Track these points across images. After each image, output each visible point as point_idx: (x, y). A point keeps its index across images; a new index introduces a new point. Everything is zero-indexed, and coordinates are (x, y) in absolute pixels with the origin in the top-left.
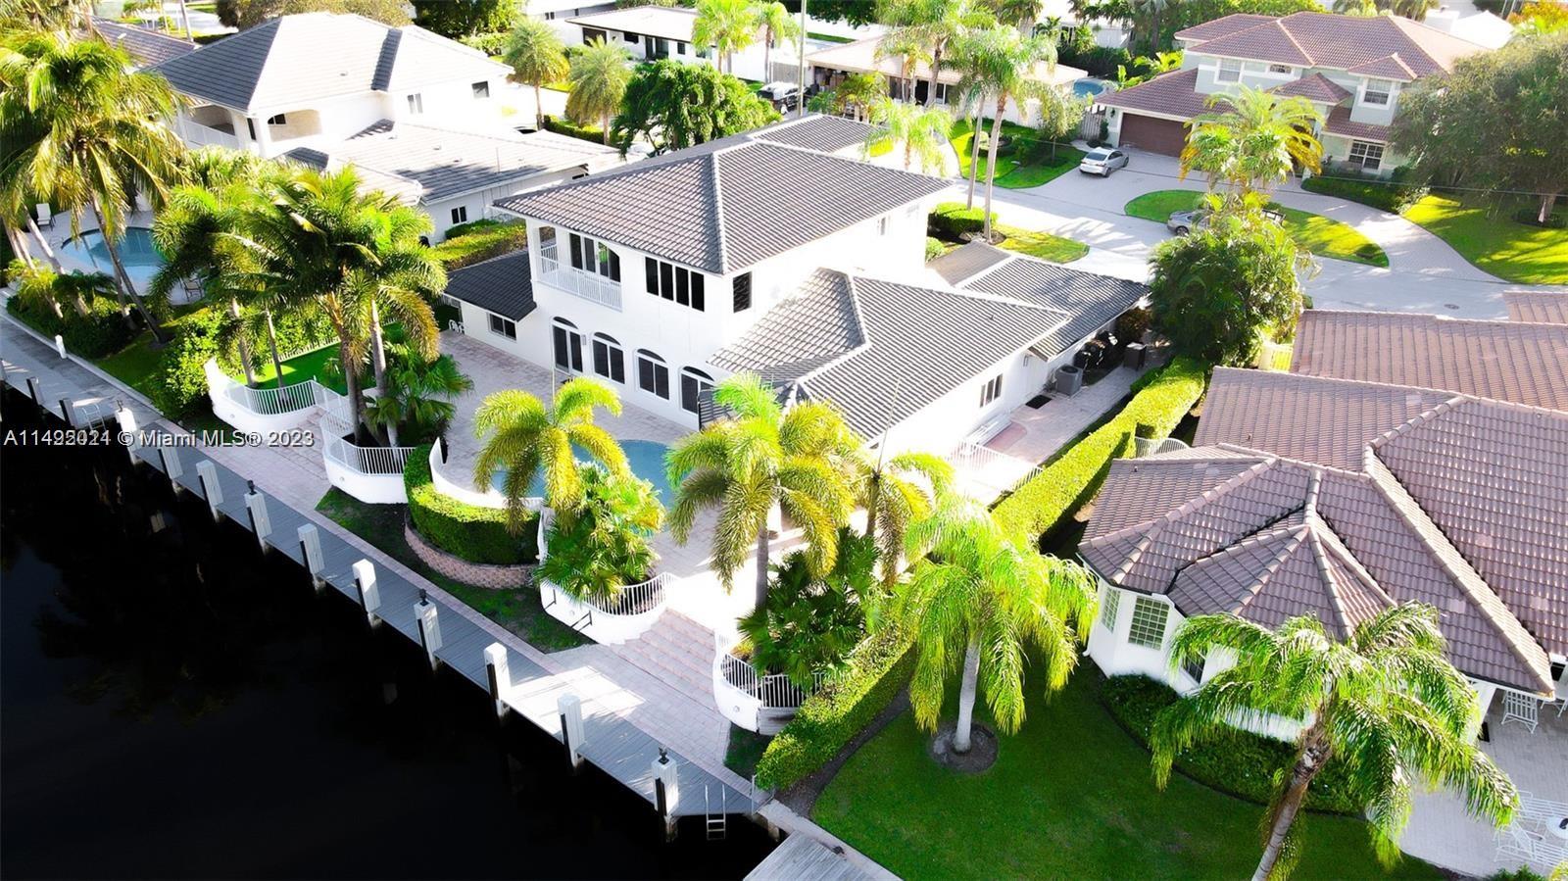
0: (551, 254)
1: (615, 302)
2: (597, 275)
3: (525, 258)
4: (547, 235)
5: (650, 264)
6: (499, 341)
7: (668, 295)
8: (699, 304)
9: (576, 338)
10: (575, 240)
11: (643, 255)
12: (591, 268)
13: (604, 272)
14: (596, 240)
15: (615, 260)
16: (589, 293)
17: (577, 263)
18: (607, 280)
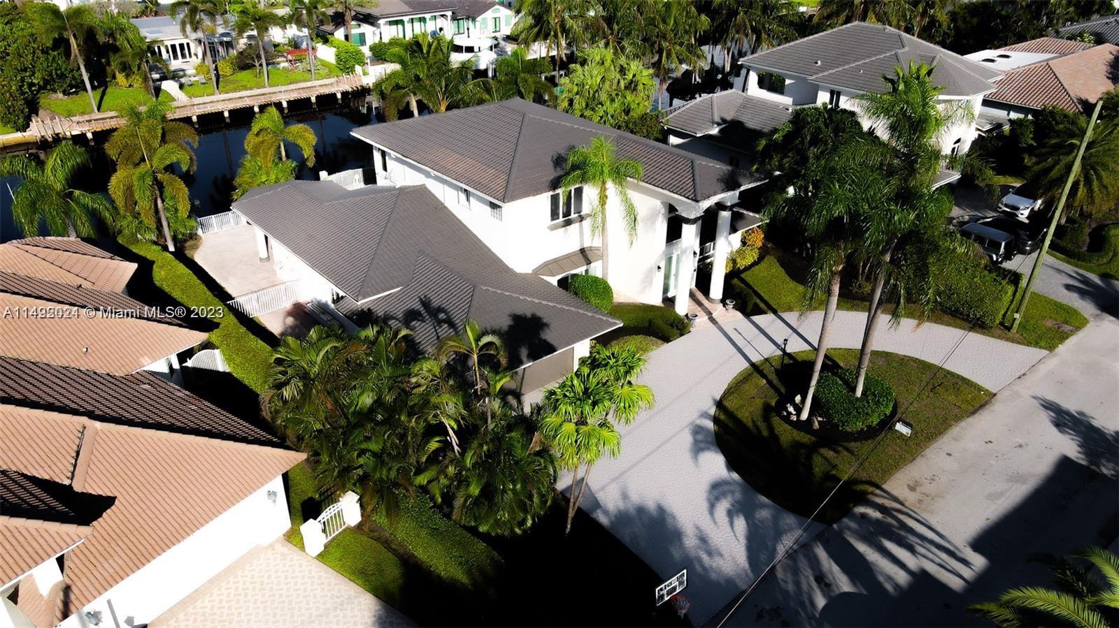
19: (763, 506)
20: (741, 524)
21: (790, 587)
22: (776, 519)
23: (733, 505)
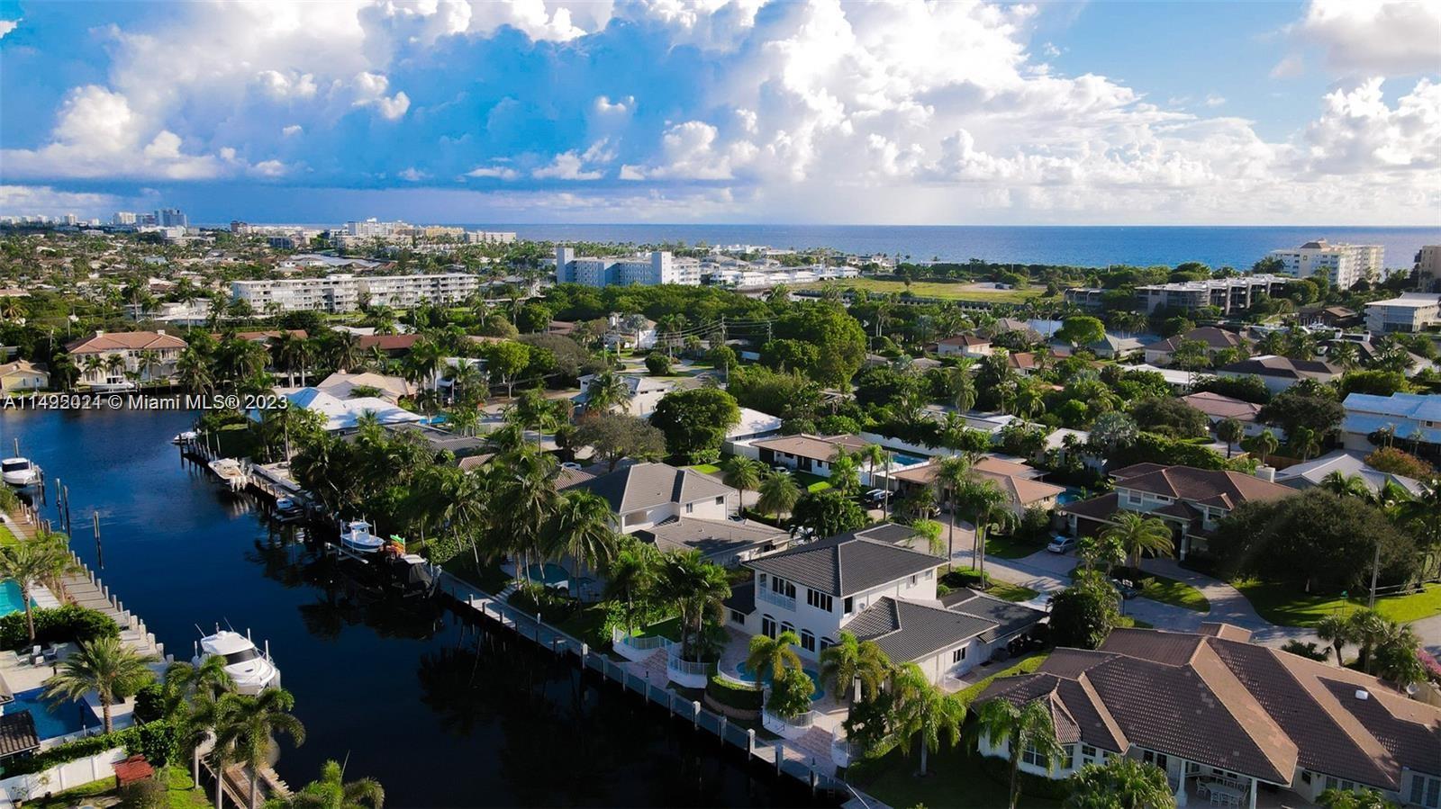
0: (764, 585)
1: (793, 608)
2: (784, 596)
3: (753, 586)
4: (763, 577)
5: (810, 592)
6: (736, 625)
7: (816, 605)
8: (830, 609)
9: (773, 624)
10: (775, 580)
11: (806, 588)
12: (782, 592)
13: (787, 595)
14: (785, 581)
15: (793, 588)
16: (781, 603)
17: (775, 589)
18: (788, 598)
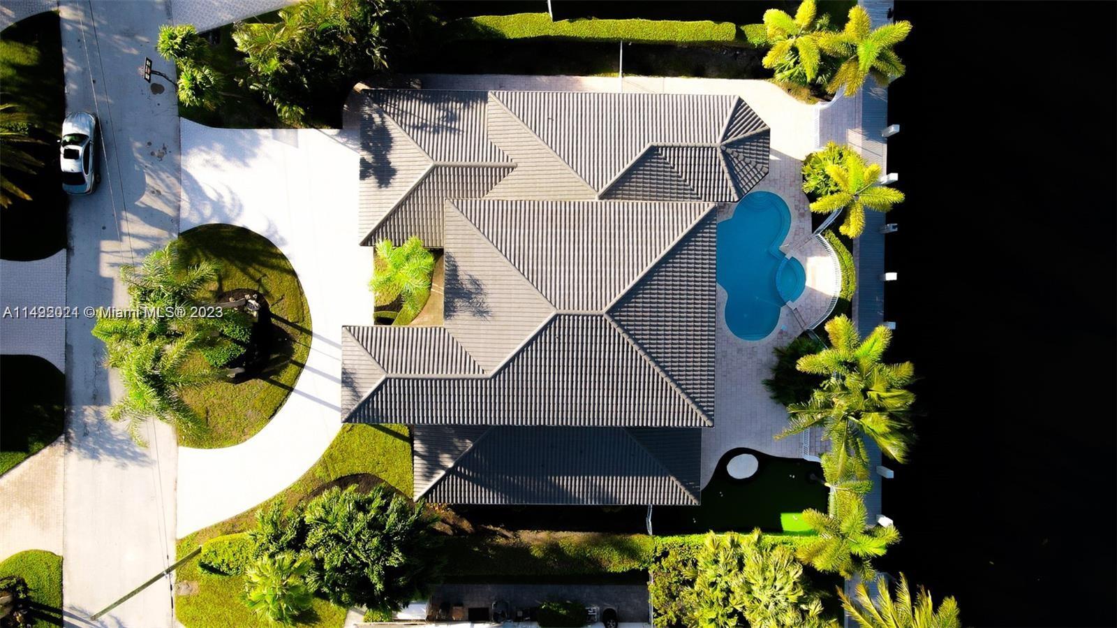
19: (212, 216)
20: (211, 194)
21: (164, 176)
22: (201, 214)
23: (223, 202)
